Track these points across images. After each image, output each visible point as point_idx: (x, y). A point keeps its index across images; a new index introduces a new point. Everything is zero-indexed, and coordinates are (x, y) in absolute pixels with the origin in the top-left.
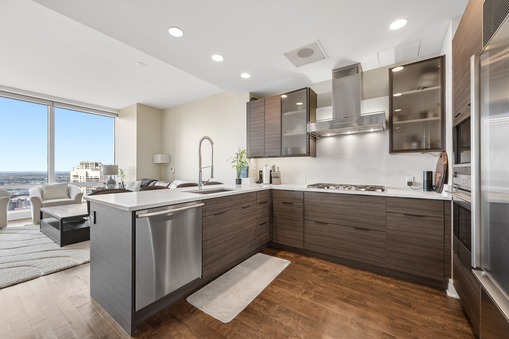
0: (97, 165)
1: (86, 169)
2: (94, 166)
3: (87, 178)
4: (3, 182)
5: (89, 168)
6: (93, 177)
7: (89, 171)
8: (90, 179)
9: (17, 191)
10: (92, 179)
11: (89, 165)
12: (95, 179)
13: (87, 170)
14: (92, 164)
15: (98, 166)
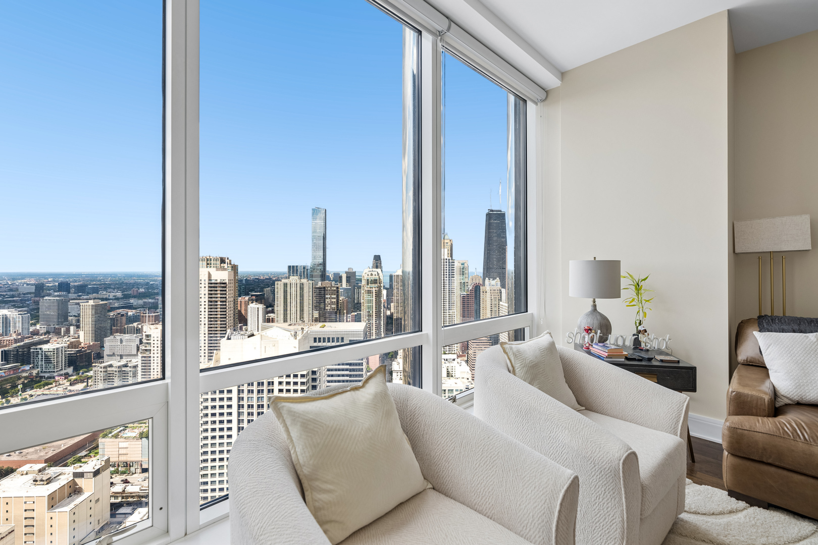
0: (223, 261)
1: (207, 267)
2: (219, 264)
3: (210, 282)
4: (98, 287)
5: (212, 266)
6: (218, 281)
7: (213, 271)
8: (214, 283)
9: (115, 301)
10: (217, 283)
11: (212, 262)
12: (221, 283)
13: (209, 269)
14: (216, 260)
15: (225, 263)
